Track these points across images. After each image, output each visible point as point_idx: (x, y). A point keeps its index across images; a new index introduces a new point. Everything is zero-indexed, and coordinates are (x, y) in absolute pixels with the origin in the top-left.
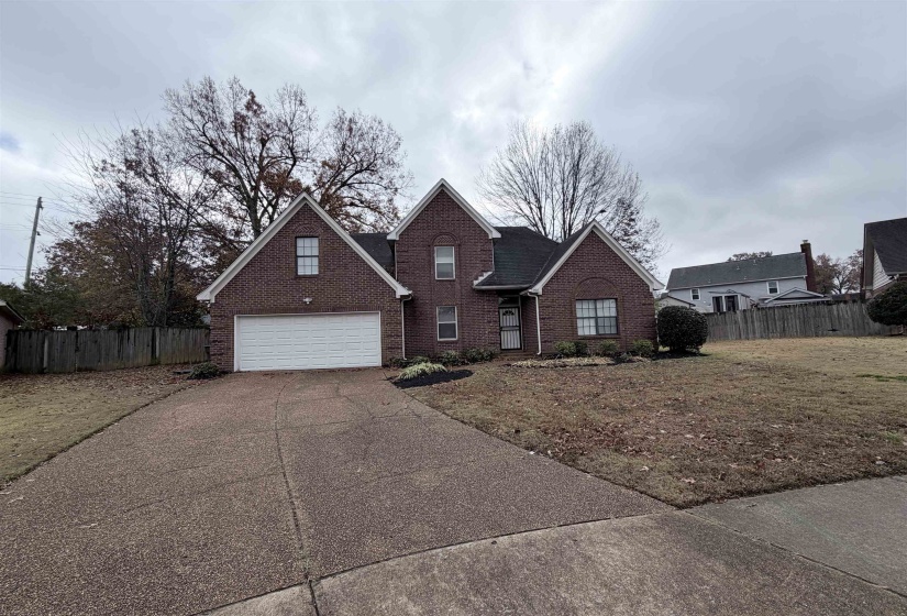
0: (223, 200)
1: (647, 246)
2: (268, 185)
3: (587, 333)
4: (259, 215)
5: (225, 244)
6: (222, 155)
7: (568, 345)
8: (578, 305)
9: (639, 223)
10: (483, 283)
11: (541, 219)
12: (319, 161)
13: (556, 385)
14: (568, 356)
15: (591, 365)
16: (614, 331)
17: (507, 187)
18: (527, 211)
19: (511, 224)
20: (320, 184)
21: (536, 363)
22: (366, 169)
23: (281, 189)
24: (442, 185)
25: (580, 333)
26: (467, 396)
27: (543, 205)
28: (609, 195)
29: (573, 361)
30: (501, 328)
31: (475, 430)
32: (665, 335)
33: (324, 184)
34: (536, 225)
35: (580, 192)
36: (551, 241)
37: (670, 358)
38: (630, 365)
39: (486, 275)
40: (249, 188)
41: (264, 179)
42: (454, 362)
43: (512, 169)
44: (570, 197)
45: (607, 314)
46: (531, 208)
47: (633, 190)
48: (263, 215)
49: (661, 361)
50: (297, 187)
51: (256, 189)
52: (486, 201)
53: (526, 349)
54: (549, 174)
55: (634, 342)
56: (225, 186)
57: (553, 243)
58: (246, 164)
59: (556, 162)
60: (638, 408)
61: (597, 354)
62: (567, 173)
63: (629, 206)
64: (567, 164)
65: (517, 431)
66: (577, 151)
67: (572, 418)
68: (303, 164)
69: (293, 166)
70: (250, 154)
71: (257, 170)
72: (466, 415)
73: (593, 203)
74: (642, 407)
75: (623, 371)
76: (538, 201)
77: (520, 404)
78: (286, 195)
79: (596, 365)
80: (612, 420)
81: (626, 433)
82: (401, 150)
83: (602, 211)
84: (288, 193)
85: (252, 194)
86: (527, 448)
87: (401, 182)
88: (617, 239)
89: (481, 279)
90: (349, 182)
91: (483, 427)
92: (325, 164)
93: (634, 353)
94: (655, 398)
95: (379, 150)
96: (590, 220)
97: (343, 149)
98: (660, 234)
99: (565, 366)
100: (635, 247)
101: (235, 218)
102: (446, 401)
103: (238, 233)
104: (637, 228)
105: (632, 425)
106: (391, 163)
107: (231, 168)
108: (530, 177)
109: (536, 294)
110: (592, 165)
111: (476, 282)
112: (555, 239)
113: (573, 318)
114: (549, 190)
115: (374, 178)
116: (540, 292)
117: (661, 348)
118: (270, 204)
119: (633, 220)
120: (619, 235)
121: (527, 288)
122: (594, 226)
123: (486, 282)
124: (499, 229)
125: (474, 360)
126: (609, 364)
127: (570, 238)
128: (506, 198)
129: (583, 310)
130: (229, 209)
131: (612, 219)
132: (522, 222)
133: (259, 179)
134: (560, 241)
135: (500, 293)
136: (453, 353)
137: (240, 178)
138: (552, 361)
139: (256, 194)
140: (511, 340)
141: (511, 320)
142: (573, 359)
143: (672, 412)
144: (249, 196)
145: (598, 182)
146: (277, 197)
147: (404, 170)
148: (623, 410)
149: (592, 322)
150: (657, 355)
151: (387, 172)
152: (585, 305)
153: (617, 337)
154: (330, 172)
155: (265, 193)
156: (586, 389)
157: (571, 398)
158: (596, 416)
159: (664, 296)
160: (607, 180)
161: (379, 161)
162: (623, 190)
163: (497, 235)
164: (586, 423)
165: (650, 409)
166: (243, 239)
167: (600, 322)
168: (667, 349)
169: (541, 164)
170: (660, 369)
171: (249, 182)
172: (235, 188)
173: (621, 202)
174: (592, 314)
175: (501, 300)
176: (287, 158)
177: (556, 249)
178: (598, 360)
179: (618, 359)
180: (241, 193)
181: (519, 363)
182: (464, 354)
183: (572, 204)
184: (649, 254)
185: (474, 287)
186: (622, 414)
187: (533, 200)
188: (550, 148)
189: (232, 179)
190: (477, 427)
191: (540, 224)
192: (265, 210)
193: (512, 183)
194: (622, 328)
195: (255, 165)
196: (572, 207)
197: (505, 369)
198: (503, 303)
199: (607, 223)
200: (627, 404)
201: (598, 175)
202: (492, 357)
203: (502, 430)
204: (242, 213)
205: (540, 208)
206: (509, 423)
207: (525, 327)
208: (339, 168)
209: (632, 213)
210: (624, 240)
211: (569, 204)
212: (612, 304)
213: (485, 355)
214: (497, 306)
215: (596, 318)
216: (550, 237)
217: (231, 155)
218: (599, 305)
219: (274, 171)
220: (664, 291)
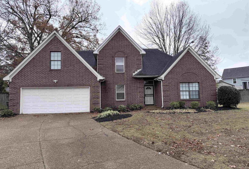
0: (16, 34)
1: (213, 59)
2: (37, 28)
3: (185, 98)
4: (33, 41)
5: (17, 54)
6: (16, 13)
7: (176, 103)
8: (181, 85)
9: (209, 48)
10: (137, 75)
11: (164, 45)
12: (62, 16)
13: (171, 122)
14: (176, 108)
15: (187, 113)
16: (197, 97)
17: (149, 31)
18: (158, 41)
19: (150, 48)
20: (62, 27)
21: (161, 111)
22: (84, 21)
23: (43, 29)
24: (119, 29)
25: (182, 98)
26: (130, 126)
27: (165, 39)
28: (196, 35)
29: (178, 111)
30: (145, 95)
31: (133, 142)
32: (221, 99)
33: (64, 27)
34: (162, 48)
35: (183, 33)
36: (169, 56)
37: (223, 110)
38: (205, 113)
39: (138, 71)
40: (28, 28)
41: (36, 25)
42: (124, 111)
43: (151, 21)
44: (178, 35)
45: (194, 89)
46: (160, 40)
47: (207, 33)
48: (35, 41)
49: (219, 111)
50: (51, 29)
51: (32, 29)
52: (139, 37)
53: (156, 105)
54: (168, 25)
55: (207, 103)
56: (17, 27)
57: (170, 57)
58: (27, 17)
59: (172, 19)
60: (209, 133)
61: (190, 108)
62: (177, 24)
63: (205, 40)
64: (177, 20)
65: (153, 143)
66: (181, 14)
67: (178, 137)
68: (54, 18)
69: (49, 18)
70: (29, 13)
71: (33, 20)
72: (129, 135)
73: (188, 38)
74: (211, 132)
75: (202, 116)
76: (163, 37)
77: (154, 130)
78: (46, 32)
79: (189, 113)
80: (197, 139)
81: (203, 144)
82: (100, 12)
83: (193, 42)
84: (47, 31)
85: (30, 31)
86: (157, 151)
87: (100, 27)
88: (199, 55)
89: (136, 72)
90: (76, 26)
91: (137, 141)
92: (64, 18)
93: (207, 108)
94: (216, 128)
95: (90, 12)
96: (187, 46)
97: (73, 11)
98: (219, 54)
99: (175, 113)
100: (208, 59)
101: (22, 42)
102: (120, 129)
103: (23, 49)
104: (208, 50)
105: (206, 140)
106: (95, 18)
107: (21, 19)
108: (159, 26)
109: (161, 80)
110: (188, 21)
111: (134, 74)
112: (170, 55)
113: (178, 91)
114: (168, 32)
115: (87, 25)
116: (163, 79)
117: (219, 106)
118: (38, 36)
119: (207, 46)
120: (200, 53)
121: (157, 77)
122: (189, 48)
123: (139, 74)
124: (145, 50)
125: (133, 110)
126: (195, 113)
127: (177, 54)
128: (148, 35)
129: (183, 87)
130: (19, 38)
131: (197, 46)
132: (155, 47)
133: (34, 24)
134: (173, 55)
135: (145, 79)
136: (123, 106)
137: (25, 24)
138: (168, 111)
139: (32, 31)
140: (150, 100)
141: (150, 91)
142: (178, 110)
143: (225, 135)
144: (28, 32)
145: (191, 29)
146: (42, 33)
147: (101, 22)
148: (202, 134)
149: (187, 93)
150: (217, 109)
151: (93, 22)
152: (184, 85)
153: (199, 100)
154: (67, 22)
155: (36, 31)
156: (185, 124)
157: (177, 128)
158: (189, 136)
159: (220, 82)
160: (195, 28)
161: (90, 17)
162: (202, 33)
163: (144, 52)
164: (185, 139)
165: (215, 133)
166: (25, 52)
167: (191, 93)
168: (222, 106)
169: (165, 20)
170: (219, 115)
171: (29, 25)
172: (22, 28)
173: (201, 38)
174: (187, 89)
175: (145, 82)
176: (47, 15)
177: (171, 59)
178: (190, 111)
179: (199, 110)
180: (25, 31)
181: (153, 111)
182: (128, 107)
183: (179, 38)
184: (214, 62)
185: (133, 76)
186: (201, 135)
187: (160, 36)
188: (169, 12)
189: (21, 24)
190: (134, 141)
191: (163, 48)
192: (36, 39)
193: (151, 29)
194: (201, 96)
195: (32, 18)
196: (178, 40)
197: (147, 114)
198: (146, 84)
199: (195, 47)
200: (204, 131)
201: (191, 26)
202: (141, 108)
203: (146, 142)
204: (25, 40)
205: (164, 40)
206: (149, 139)
207: (156, 95)
208: (71, 20)
209: (206, 43)
210: (202, 56)
211: (177, 39)
212: (197, 85)
213: (138, 107)
214: (143, 85)
215: (189, 91)
216: (168, 54)
217: (21, 13)
218: (191, 85)
219: (40, 21)
220: (221, 79)
